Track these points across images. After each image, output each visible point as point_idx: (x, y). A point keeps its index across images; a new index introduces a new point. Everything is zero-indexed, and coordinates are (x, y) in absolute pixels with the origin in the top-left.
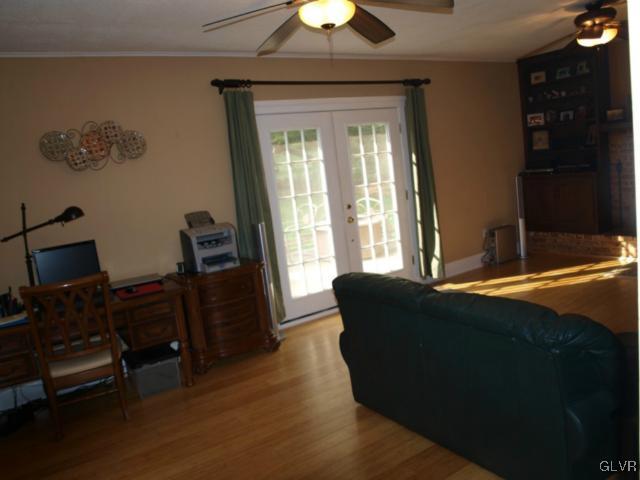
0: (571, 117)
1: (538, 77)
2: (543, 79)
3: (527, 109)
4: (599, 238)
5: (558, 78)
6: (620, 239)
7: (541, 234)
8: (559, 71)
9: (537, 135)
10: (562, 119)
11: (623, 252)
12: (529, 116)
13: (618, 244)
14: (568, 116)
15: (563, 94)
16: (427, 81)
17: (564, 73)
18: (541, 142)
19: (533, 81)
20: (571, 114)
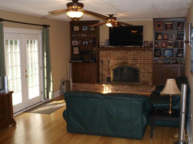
0: (87, 44)
1: (76, 28)
2: (78, 29)
3: (72, 39)
4: (97, 85)
5: (83, 30)
6: (104, 85)
7: (77, 84)
8: (84, 27)
9: (75, 49)
10: (84, 44)
11: (105, 89)
12: (73, 42)
13: (103, 87)
14: (86, 43)
15: (85, 36)
16: (49, 26)
17: (85, 29)
18: (76, 51)
19: (75, 30)
20: (87, 42)
